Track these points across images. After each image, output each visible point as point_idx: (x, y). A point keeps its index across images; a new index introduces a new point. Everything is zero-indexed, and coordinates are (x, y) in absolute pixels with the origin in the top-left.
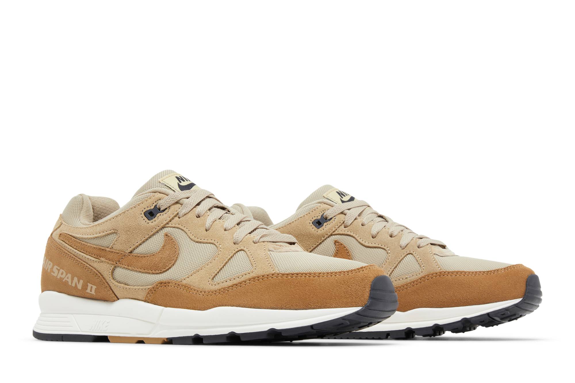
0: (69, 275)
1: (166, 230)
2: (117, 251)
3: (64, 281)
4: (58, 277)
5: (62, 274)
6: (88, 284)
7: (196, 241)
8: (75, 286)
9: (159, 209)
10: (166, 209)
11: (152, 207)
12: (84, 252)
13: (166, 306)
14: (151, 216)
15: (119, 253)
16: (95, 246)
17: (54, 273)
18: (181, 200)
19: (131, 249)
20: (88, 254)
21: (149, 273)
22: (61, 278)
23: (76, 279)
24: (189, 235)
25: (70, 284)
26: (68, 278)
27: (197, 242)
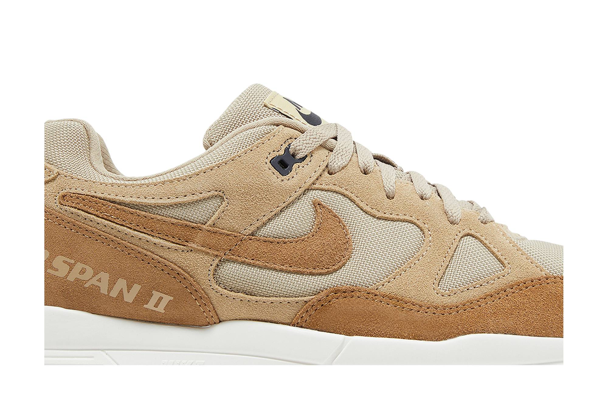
0: (105, 277)
1: (313, 195)
2: (226, 232)
3: (86, 285)
4: (71, 278)
5: (83, 272)
6: (154, 292)
7: (377, 216)
8: (118, 296)
9: (294, 155)
10: (306, 156)
11: (282, 152)
12: (144, 231)
13: (349, 333)
14: (283, 168)
15: (231, 234)
16: (173, 220)
17: (57, 270)
18: (327, 140)
19: (253, 228)
20: (157, 235)
21: (302, 273)
22: (77, 280)
23: (121, 284)
24: (361, 204)
25: (104, 291)
26: (99, 280)
27: (379, 218)
